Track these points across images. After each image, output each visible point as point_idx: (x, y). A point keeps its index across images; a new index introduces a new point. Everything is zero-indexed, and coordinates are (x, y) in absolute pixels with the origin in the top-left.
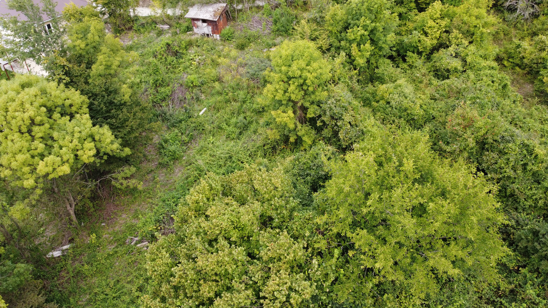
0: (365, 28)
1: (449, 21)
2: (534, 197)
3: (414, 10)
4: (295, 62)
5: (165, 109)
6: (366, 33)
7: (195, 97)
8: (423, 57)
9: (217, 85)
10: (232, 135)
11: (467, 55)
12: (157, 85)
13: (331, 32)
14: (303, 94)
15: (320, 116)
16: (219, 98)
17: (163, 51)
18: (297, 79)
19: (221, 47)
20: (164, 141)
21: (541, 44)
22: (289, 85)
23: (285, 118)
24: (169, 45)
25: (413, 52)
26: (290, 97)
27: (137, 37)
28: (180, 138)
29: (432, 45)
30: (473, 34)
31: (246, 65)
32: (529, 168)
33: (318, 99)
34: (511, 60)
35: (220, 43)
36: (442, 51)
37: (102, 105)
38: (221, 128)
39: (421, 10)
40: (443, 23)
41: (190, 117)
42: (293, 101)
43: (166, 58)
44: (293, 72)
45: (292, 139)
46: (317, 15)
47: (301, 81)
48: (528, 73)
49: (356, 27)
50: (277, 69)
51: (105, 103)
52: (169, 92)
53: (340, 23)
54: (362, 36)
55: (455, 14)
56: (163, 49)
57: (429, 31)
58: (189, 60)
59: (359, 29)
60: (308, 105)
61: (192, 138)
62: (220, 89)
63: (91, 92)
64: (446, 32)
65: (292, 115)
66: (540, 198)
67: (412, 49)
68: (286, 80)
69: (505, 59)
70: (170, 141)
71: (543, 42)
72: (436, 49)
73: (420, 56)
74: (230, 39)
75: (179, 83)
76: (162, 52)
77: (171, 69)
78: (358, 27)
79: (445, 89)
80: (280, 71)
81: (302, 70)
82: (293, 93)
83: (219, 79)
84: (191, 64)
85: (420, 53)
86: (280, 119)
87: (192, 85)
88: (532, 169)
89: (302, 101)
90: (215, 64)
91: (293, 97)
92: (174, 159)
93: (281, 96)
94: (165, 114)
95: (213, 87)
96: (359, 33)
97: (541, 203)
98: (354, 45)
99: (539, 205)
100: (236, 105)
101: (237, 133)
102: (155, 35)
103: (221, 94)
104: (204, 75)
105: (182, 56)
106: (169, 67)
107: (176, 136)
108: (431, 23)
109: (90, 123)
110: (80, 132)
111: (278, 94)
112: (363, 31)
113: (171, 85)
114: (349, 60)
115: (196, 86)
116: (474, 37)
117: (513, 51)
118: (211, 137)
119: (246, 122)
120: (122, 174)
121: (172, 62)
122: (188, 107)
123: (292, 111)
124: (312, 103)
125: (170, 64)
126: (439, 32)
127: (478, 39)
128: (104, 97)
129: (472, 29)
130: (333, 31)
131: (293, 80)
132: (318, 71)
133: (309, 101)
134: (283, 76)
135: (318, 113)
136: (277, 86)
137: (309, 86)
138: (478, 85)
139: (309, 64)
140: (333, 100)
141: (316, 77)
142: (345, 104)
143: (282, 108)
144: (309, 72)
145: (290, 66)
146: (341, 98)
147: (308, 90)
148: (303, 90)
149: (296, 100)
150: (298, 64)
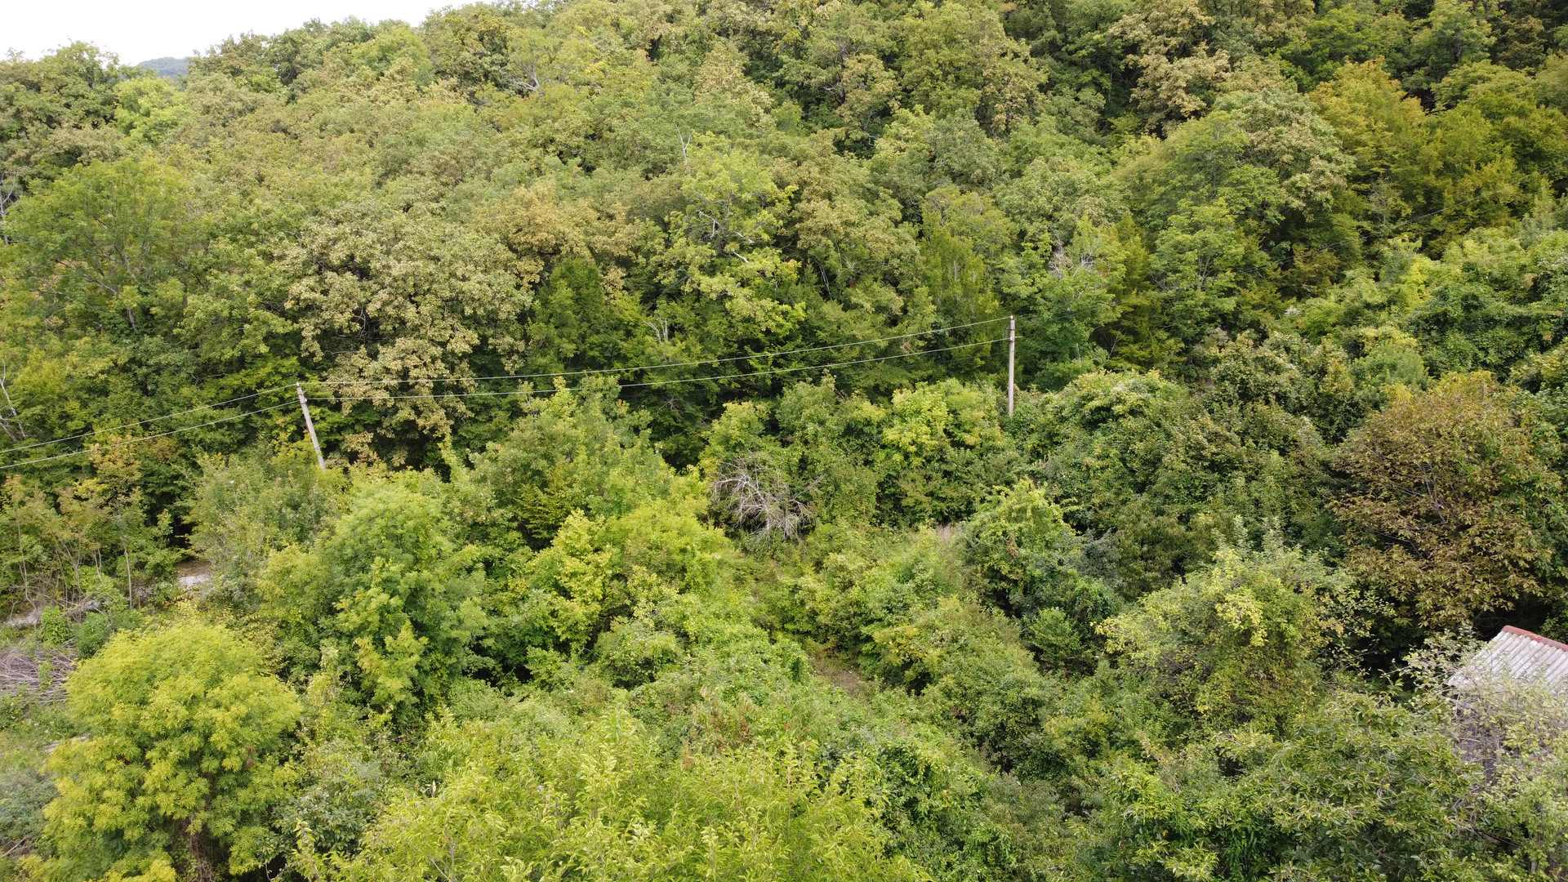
0: (388, 585)
1: (616, 550)
3: (521, 550)
4: (164, 686)
6: (395, 602)
8: (573, 655)
11: (684, 617)
13: (284, 625)
14: (206, 790)
15: (278, 862)
18: (176, 740)
21: (841, 574)
22: (148, 765)
25: (544, 647)
26: (154, 808)
29: (589, 617)
30: (684, 570)
32: (922, 808)
33: (263, 795)
34: (789, 626)
36: (619, 624)
39: (540, 544)
40: (603, 558)
42: (167, 823)
44: (162, 715)
46: (232, 584)
47: (193, 741)
48: (839, 648)
49: (361, 589)
50: (93, 721)
53: (307, 589)
54: (384, 610)
55: (626, 533)
57: (573, 584)
59: (370, 592)
60: (229, 829)
64: (618, 577)
65: (169, 874)
67: (539, 640)
68: (134, 751)
69: (777, 626)
71: (842, 568)
72: (602, 624)
73: (564, 657)
78: (367, 588)
79: (652, 705)
80: (108, 727)
81: (192, 702)
82: (165, 791)
85: (563, 647)
88: (931, 806)
89: (203, 815)
91: (166, 804)
93: (117, 810)
96: (374, 605)
98: (364, 641)
108: (571, 564)
111: (103, 807)
112: (384, 597)
114: (353, 694)
116: (688, 576)
117: (787, 603)
123: (167, 862)
124: (245, 819)
126: (598, 581)
127: (699, 580)
129: (678, 558)
130: (291, 620)
131: (159, 745)
132: (252, 700)
133: (232, 813)
134: (120, 740)
135: (271, 849)
136: (99, 780)
137: (223, 755)
138: (732, 661)
139: (215, 681)
140: (317, 789)
141: (246, 720)
142: (362, 791)
143: (124, 864)
144: (218, 706)
145: (143, 702)
146: (347, 777)
147: (221, 771)
148: (205, 775)
149: (181, 814)
150: (174, 687)
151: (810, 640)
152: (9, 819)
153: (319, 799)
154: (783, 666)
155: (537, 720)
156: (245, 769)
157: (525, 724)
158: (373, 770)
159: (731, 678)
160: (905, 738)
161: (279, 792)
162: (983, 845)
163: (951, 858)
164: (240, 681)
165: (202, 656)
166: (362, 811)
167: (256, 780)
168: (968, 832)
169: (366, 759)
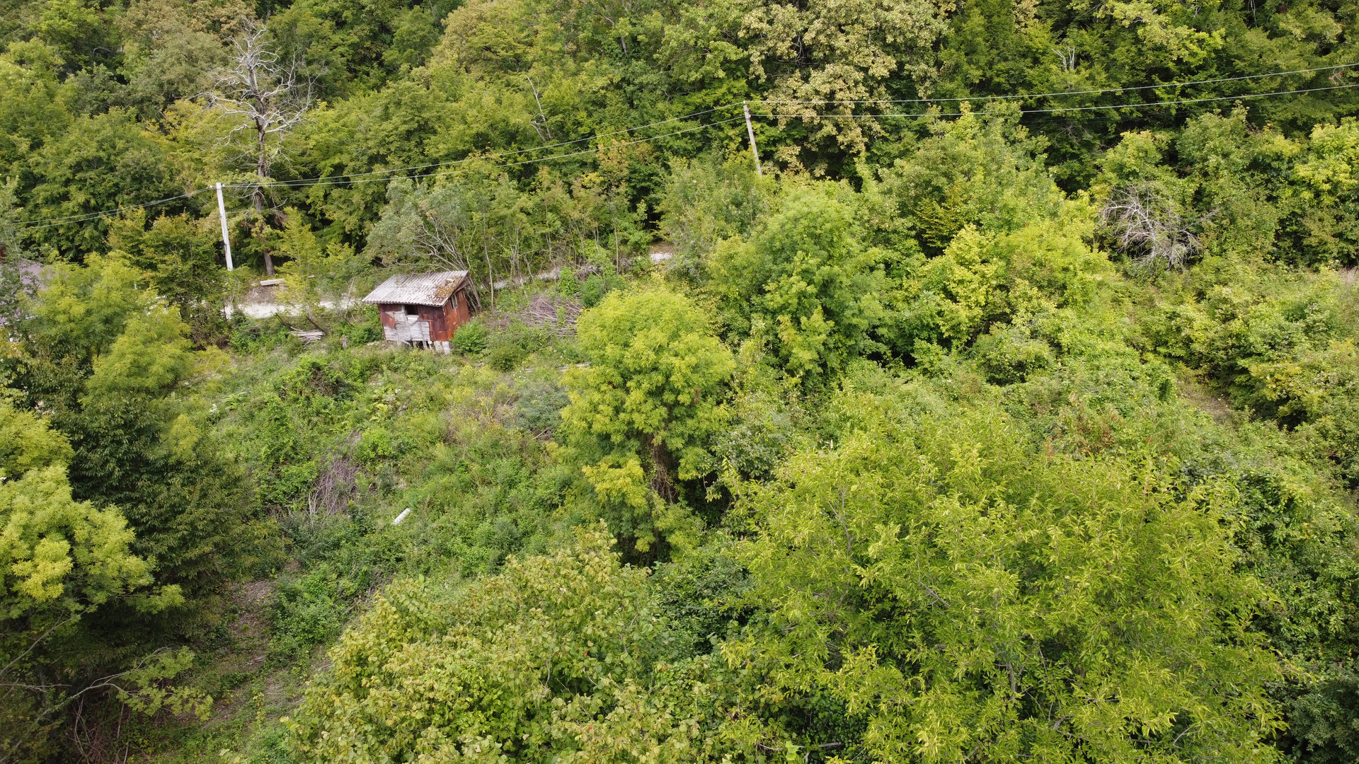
0: (806, 274)
1: (1002, 263)
2: (1313, 610)
3: (916, 255)
4: (640, 335)
5: (296, 516)
6: (811, 289)
7: (379, 482)
8: (954, 350)
9: (440, 451)
10: (477, 566)
11: (1060, 330)
12: (278, 458)
13: (725, 298)
14: (666, 416)
15: (712, 477)
16: (445, 480)
17: (302, 382)
18: (647, 376)
19: (453, 369)
20: (287, 595)
21: (1224, 307)
22: (628, 391)
23: (621, 481)
24: (319, 369)
25: (929, 340)
26: (631, 423)
27: (237, 361)
28: (333, 585)
29: (971, 320)
30: (1064, 287)
31: (516, 399)
32: (1279, 535)
33: (704, 426)
34: (1162, 350)
35: (450, 360)
36: (998, 329)
37: (111, 465)
38: (449, 553)
39: (932, 252)
40: (990, 270)
41: (366, 532)
42: (639, 434)
43: (308, 398)
44: (638, 356)
45: (642, 546)
46: (689, 262)
47: (658, 378)
48: (1211, 376)
49: (785, 276)
50: (594, 354)
51: (120, 463)
52: (311, 473)
53: (745, 272)
54: (802, 295)
55: (1011, 249)
56: (303, 377)
57: (960, 290)
58: (370, 401)
59: (792, 279)
60: (680, 446)
61: (368, 583)
62: (447, 459)
63: (84, 429)
64: (1001, 287)
65: (639, 471)
66: (1332, 611)
67: (925, 334)
68: (618, 380)
69: (1150, 348)
70: (306, 595)
71: (1225, 301)
72: (984, 326)
73: (946, 350)
74: (476, 349)
75: (340, 452)
76: (299, 385)
77: (321, 425)
78: (790, 276)
79: (1021, 402)
80: (603, 360)
81: (659, 350)
82: (639, 411)
83: (447, 438)
84: (374, 411)
85: (945, 343)
86: (607, 485)
87: (372, 455)
88: (1288, 535)
89: (663, 433)
90: (435, 403)
91: (639, 421)
92: (312, 641)
93: (607, 420)
94: (296, 529)
95: (431, 458)
96: (794, 290)
97: (1335, 623)
98: (785, 318)
99: (1331, 629)
100: (488, 494)
101: (491, 558)
102: (285, 355)
103: (451, 471)
104: (408, 430)
105: (352, 393)
106: (315, 419)
107: (324, 579)
108: (960, 272)
109: (65, 491)
110: (32, 513)
111: (598, 416)
112: (803, 284)
113: (318, 458)
114: (773, 360)
115: (384, 457)
116: (1067, 293)
117: (1163, 328)
118: (421, 577)
119: (518, 532)
120: (152, 671)
121: (325, 408)
122: (360, 507)
123: (638, 463)
124: (691, 441)
125: (318, 413)
126: (984, 289)
127: (1078, 297)
128: (120, 443)
129: (1060, 276)
130: (731, 296)
131: (636, 378)
132: (701, 353)
133: (682, 434)
134: (610, 371)
135: (708, 466)
136: (597, 397)
137: (677, 392)
138: (1101, 374)
139: (675, 336)
140: (743, 428)
141: (695, 369)
142: (776, 435)
143: (611, 458)
144: (676, 355)
145: (626, 345)
146: (765, 423)
147: (677, 403)
148: (665, 405)
149: (648, 430)
150: (647, 337)
151: (1181, 364)
152: (538, 414)
153: (744, 435)
154: (1151, 385)
155: (919, 400)
156: (692, 405)
157: (909, 402)
158: (784, 420)
159: (1098, 388)
160: (1272, 469)
161: (715, 426)
162: (1340, 580)
163: (1302, 585)
164: (692, 338)
165: (667, 316)
166: (774, 450)
167: (700, 414)
168: (1324, 565)
169: (780, 411)
